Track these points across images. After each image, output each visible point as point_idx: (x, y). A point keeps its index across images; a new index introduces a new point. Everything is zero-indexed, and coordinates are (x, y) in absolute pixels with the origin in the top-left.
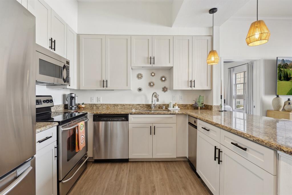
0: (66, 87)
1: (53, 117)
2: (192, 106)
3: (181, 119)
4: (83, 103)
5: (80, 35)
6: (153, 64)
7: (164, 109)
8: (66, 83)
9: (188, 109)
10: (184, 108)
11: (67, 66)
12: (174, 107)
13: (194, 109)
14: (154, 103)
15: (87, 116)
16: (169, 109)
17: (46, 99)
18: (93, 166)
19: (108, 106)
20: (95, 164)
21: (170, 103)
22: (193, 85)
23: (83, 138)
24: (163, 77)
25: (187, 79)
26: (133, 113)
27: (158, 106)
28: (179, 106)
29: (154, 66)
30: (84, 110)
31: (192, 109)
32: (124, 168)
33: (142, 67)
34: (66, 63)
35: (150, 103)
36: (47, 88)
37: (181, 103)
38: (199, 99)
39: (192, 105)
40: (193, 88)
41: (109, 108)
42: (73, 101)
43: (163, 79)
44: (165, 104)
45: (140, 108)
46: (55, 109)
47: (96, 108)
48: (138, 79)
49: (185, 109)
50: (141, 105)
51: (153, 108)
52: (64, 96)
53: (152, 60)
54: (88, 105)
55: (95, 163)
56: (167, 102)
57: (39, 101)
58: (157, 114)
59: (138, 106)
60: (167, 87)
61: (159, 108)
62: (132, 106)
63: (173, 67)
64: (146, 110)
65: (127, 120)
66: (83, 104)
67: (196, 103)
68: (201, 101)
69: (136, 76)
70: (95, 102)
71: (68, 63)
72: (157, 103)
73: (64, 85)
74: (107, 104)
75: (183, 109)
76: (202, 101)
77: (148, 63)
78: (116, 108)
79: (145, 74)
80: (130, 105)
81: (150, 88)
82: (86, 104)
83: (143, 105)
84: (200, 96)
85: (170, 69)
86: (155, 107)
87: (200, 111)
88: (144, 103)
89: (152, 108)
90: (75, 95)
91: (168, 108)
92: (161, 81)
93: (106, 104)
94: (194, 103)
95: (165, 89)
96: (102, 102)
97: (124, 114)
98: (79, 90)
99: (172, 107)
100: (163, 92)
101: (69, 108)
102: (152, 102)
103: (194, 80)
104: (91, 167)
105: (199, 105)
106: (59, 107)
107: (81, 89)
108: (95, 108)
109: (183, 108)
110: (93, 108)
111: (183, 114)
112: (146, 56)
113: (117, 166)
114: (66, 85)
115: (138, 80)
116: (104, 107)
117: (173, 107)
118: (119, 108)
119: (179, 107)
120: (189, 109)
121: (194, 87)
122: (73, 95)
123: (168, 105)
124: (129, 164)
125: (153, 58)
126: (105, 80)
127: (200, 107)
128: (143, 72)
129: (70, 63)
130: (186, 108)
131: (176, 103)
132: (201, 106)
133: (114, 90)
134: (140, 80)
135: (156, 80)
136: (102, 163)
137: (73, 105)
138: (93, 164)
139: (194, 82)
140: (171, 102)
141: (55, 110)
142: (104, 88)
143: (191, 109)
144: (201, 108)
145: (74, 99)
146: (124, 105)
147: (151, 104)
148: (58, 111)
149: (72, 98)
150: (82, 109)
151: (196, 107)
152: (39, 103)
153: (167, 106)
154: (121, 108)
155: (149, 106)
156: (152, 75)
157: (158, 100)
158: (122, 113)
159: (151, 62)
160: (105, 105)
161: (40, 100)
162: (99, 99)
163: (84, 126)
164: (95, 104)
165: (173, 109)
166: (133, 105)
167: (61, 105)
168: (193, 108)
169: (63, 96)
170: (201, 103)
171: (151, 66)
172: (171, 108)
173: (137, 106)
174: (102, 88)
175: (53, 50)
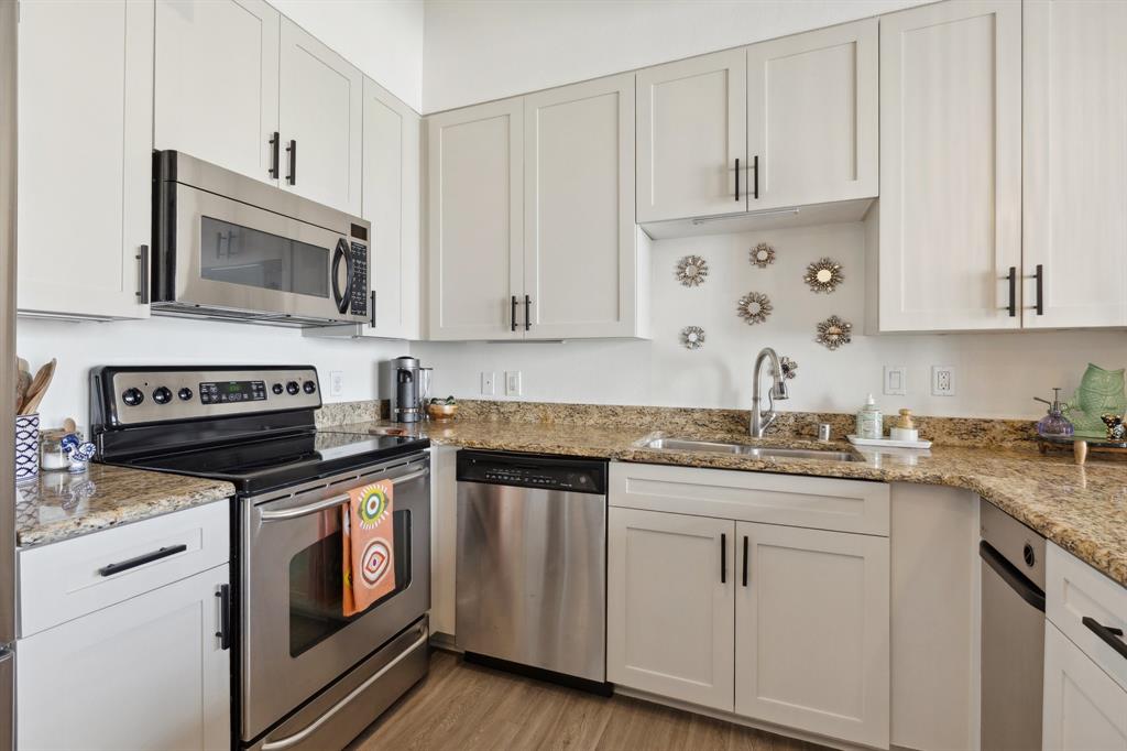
0: (361, 331)
1: (321, 448)
2: (1024, 431)
3: (927, 513)
4: (451, 398)
5: (430, 117)
6: (752, 196)
7: (826, 439)
8: (348, 316)
9: (995, 448)
10: (968, 443)
11: (352, 243)
12: (894, 431)
13: (1044, 451)
14: (764, 405)
15: (429, 454)
16: (858, 441)
17: (284, 378)
18: (452, 681)
19: (546, 414)
20: (465, 672)
21: (867, 408)
22: (1030, 298)
23: (383, 552)
24: (825, 265)
25: (982, 265)
26: (630, 457)
27: (792, 420)
28: (925, 427)
29: (755, 205)
30: (449, 426)
31: (1030, 450)
32: (576, 726)
33: (697, 220)
34: (348, 231)
35: (746, 405)
36: (304, 335)
37: (943, 409)
38: (1083, 390)
39: (1023, 429)
40: (1031, 320)
41: (549, 422)
42: (409, 386)
43: (822, 276)
44: (835, 415)
45: (691, 429)
46: (339, 417)
47: (499, 422)
48: (685, 284)
49: (974, 448)
50: (696, 416)
51: (761, 431)
52: (382, 367)
53: (743, 177)
54: (470, 404)
55: (464, 666)
56: (844, 404)
57: (254, 387)
58: (760, 471)
59: (681, 420)
60: (845, 316)
61: (798, 434)
62: (649, 418)
63: (877, 199)
64: (723, 441)
65: (601, 487)
66: (449, 400)
67: (1054, 416)
68: (1105, 404)
69: (672, 269)
70: (496, 394)
71: (360, 231)
72: (780, 407)
73: (354, 323)
74: (543, 404)
75: (953, 446)
76: (1109, 401)
77: (723, 195)
78: (580, 423)
79: (720, 254)
80: (641, 412)
81: (746, 324)
82: (461, 402)
83: (710, 412)
84: (1092, 368)
85: (866, 214)
86: (772, 425)
87: (1089, 471)
88: (715, 406)
89: (756, 434)
90: (418, 361)
91: (851, 437)
92: (808, 287)
93: (536, 405)
94: (1039, 414)
95: (834, 333)
96: (521, 395)
97: (583, 458)
98: (424, 343)
99: (878, 430)
100: (822, 349)
101: (392, 417)
102: (756, 399)
103: (1040, 268)
104: (442, 683)
105: (1086, 431)
106: (357, 412)
107: (432, 339)
108: (494, 417)
109: (955, 440)
110: (487, 420)
111: (938, 483)
112: (715, 157)
113: (552, 704)
114: (360, 323)
115: (685, 287)
116: (530, 417)
117: (887, 433)
118: (592, 422)
119: (923, 436)
120: (1000, 449)
121: (1040, 312)
122: (410, 365)
123: (853, 419)
124: (609, 711)
125: (752, 163)
126: (520, 298)
127: (1090, 445)
128: (708, 249)
129: (374, 234)
130: (981, 441)
131: (903, 413)
132: (1102, 435)
133: (559, 341)
134: (694, 287)
135: (782, 282)
136: (492, 674)
137: (409, 401)
138: (457, 669)
139: (1039, 276)
140: (872, 402)
141: (337, 423)
142: (520, 334)
143: (1015, 449)
144: (1100, 453)
145: (408, 380)
146: (614, 412)
147: (749, 413)
148: (352, 425)
149: (404, 374)
150: (445, 421)
151: (1054, 441)
152: (255, 394)
153: (846, 426)
154: (604, 428)
155: (738, 424)
156: (763, 257)
157: (782, 392)
158: (577, 451)
159: (742, 189)
160: (535, 410)
161: (257, 385)
162: (512, 379)
163: (387, 501)
164: (495, 403)
165: (885, 442)
166: (657, 412)
167: (366, 403)
168: (1036, 446)
169: (377, 366)
170: (1097, 415)
171: (740, 207)
172: (868, 440)
173: (677, 419)
174: (510, 335)
175: (282, 183)
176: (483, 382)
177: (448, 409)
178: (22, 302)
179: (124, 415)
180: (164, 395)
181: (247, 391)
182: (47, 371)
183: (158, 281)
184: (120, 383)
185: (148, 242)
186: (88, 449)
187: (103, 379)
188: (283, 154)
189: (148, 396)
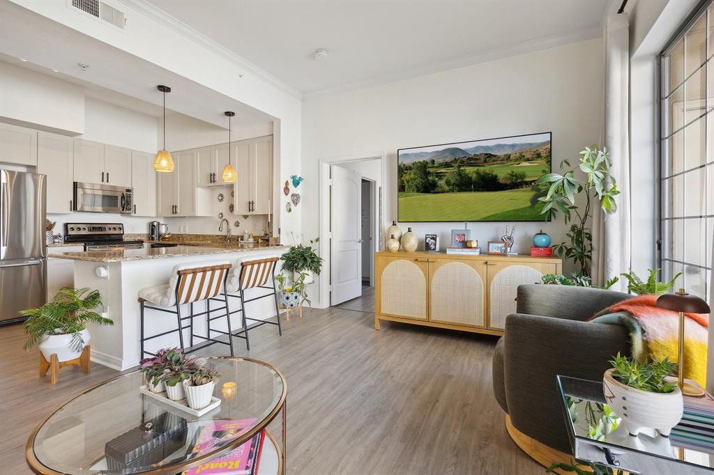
8: (125, 211)
11: (127, 194)
17: (112, 226)
34: (125, 191)
42: (155, 229)
44: (240, 236)
46: (133, 237)
71: (129, 191)
90: (159, 222)
96: (188, 232)
99: (247, 239)
101: (150, 238)
106: (140, 236)
122: (155, 223)
123: (243, 236)
126: (175, 206)
129: (132, 191)
131: (251, 235)
133: (185, 217)
137: (155, 234)
140: (246, 232)
142: (175, 215)
149: (153, 226)
152: (103, 230)
153: (242, 238)
174: (173, 215)
175: (105, 183)
176: (180, 229)
177: (167, 236)
178: (47, 212)
179: (71, 233)
180: (79, 229)
181: (100, 229)
182: (55, 223)
183: (74, 206)
184: (69, 226)
185: (72, 199)
186: (62, 238)
187: (66, 225)
188: (105, 177)
189: (75, 229)
